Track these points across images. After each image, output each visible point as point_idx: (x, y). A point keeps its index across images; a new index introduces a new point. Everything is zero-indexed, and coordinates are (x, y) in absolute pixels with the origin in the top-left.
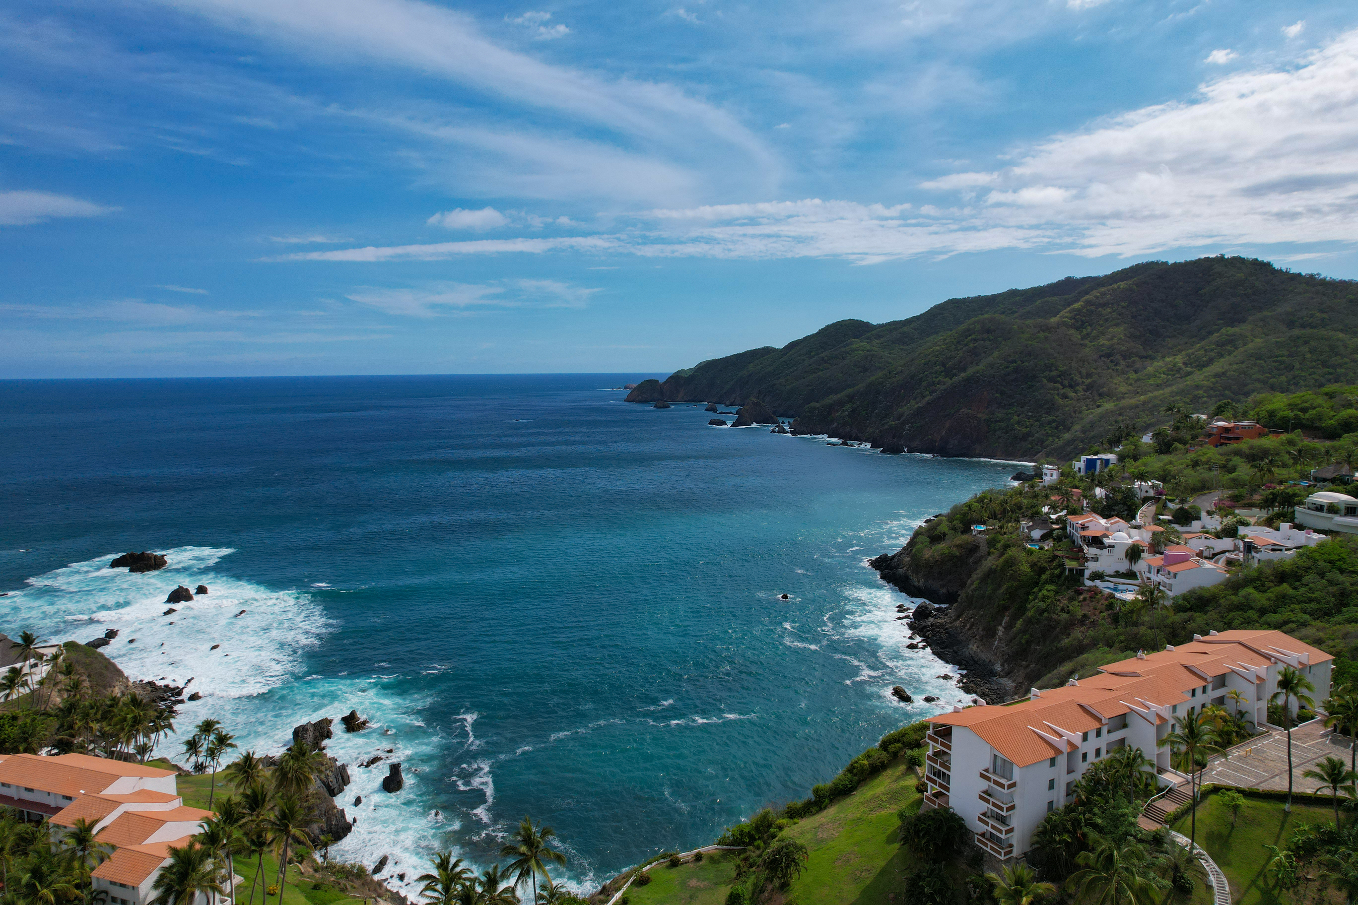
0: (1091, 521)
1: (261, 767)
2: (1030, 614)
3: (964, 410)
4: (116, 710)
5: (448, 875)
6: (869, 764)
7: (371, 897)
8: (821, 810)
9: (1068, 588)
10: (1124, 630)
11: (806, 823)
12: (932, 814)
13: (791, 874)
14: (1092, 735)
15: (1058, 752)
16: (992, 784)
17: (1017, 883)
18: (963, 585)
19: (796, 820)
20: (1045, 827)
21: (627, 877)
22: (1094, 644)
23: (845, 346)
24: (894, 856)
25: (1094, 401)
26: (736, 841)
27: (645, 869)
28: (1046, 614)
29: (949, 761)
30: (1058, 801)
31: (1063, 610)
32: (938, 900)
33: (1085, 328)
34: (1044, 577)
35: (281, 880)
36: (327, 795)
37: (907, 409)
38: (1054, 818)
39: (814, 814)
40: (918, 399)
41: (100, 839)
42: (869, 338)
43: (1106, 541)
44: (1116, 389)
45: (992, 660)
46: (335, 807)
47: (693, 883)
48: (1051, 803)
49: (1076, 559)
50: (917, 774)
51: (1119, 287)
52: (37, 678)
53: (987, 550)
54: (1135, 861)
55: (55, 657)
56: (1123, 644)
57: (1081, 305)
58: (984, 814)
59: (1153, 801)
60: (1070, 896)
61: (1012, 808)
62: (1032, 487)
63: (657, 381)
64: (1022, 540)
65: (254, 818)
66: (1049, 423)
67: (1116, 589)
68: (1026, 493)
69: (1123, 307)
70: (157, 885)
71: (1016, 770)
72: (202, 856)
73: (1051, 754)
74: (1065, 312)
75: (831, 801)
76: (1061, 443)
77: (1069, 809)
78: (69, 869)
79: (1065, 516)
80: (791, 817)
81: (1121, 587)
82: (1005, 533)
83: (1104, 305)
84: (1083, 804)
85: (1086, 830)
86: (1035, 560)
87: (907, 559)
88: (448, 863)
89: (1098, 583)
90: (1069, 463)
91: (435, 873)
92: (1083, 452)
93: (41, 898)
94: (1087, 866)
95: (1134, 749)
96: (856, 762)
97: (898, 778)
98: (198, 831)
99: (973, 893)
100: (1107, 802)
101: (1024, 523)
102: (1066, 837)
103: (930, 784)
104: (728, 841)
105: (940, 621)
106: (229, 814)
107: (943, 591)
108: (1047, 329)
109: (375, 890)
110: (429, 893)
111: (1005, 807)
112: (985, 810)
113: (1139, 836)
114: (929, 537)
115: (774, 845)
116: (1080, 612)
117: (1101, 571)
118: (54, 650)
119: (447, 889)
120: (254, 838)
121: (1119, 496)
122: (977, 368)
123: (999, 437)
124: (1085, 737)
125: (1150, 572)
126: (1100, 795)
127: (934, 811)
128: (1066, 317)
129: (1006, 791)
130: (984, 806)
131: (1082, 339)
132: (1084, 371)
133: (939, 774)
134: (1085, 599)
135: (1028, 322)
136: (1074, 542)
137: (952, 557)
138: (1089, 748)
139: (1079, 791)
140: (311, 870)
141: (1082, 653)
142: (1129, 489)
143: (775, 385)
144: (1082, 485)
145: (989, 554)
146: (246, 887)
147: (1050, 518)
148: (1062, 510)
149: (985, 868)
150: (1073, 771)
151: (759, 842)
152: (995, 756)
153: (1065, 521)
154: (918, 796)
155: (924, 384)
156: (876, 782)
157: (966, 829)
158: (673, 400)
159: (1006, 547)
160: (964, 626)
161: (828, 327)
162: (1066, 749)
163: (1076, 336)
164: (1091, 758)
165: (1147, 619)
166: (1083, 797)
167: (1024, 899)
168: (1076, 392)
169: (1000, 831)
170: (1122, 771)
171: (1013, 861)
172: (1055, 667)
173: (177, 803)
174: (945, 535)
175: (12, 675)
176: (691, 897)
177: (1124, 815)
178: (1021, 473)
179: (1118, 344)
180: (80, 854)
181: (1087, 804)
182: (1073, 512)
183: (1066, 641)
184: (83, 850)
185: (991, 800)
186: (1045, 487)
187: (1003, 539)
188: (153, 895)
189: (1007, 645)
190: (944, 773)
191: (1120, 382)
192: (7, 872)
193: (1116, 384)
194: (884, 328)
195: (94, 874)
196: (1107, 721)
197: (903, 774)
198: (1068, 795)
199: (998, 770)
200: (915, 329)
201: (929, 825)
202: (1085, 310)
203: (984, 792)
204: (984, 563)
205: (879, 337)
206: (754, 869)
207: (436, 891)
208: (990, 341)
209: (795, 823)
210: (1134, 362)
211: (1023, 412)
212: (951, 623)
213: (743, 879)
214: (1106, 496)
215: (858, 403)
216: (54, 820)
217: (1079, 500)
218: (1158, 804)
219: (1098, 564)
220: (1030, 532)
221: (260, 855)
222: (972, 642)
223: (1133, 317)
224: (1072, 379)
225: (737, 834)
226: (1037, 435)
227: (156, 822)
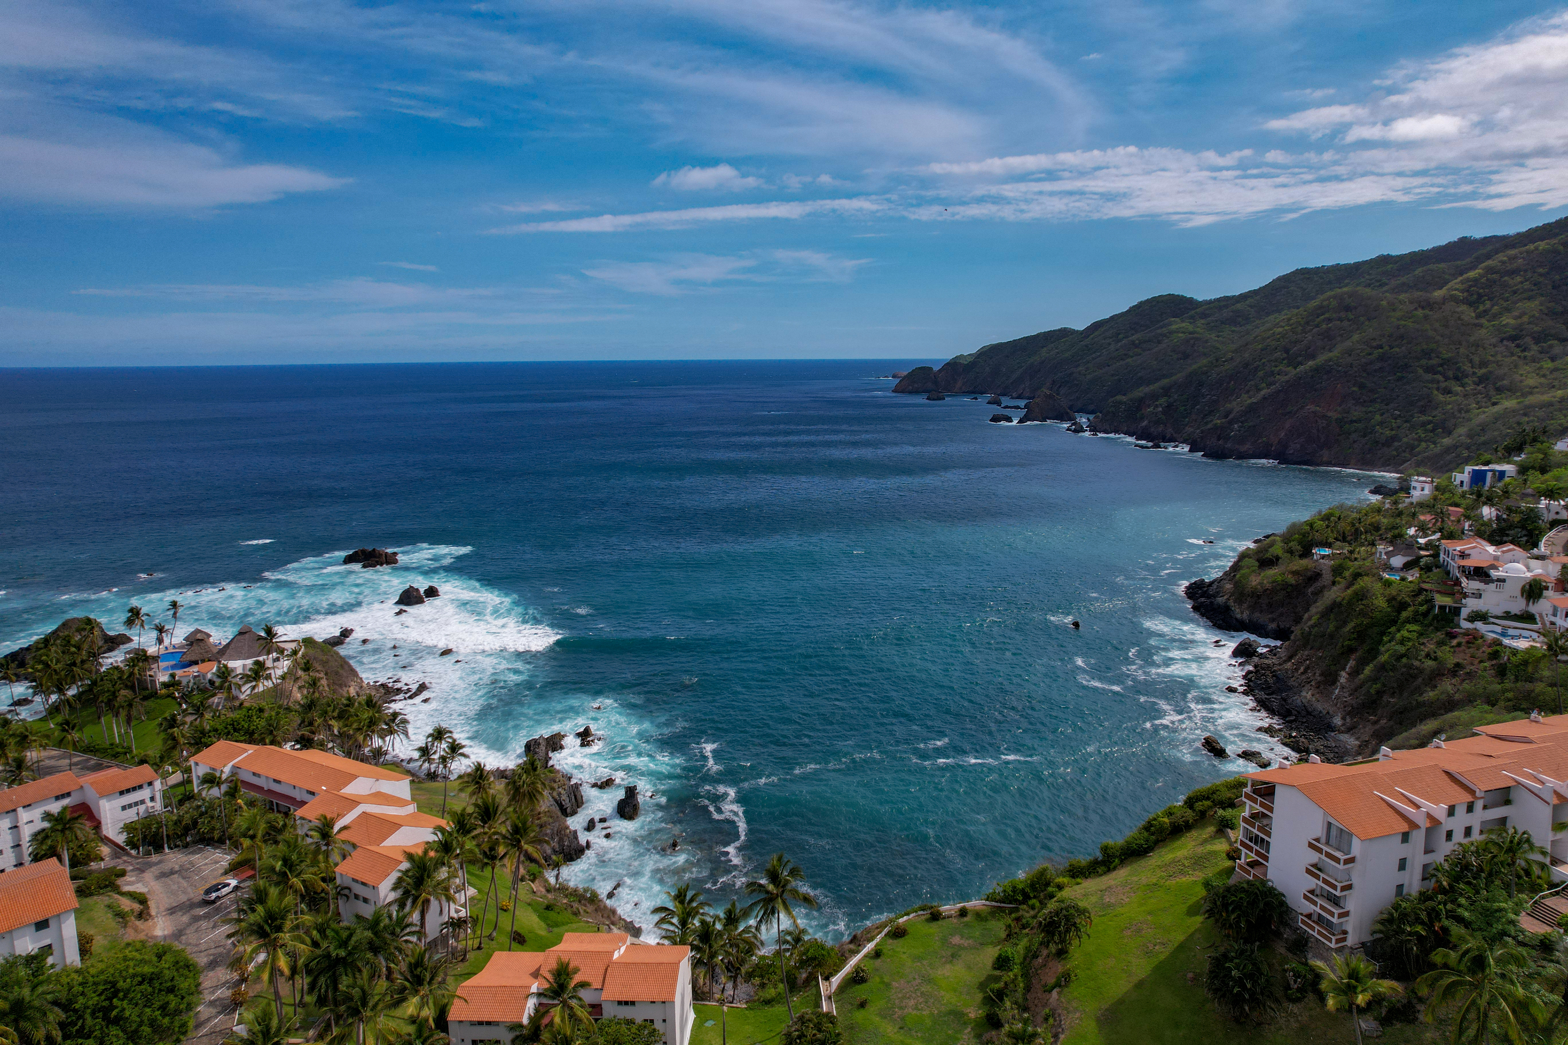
0: (1474, 547)
1: (492, 779)
2: (1383, 658)
3: (1311, 407)
4: (352, 710)
5: (685, 909)
6: (1171, 823)
7: (604, 924)
8: (1109, 870)
9: (1437, 629)
10: (1512, 685)
11: (1091, 885)
12: (1245, 885)
13: (1071, 940)
14: (1461, 811)
15: (1414, 825)
16: (1323, 857)
17: (1350, 977)
18: (1298, 620)
19: (1079, 880)
20: (1392, 915)
21: (880, 927)
22: (1470, 700)
23: (1161, 327)
24: (1196, 931)
25: (1488, 397)
26: (1007, 898)
27: (901, 920)
28: (1404, 660)
29: (1269, 825)
30: (1410, 885)
31: (1428, 655)
32: (1249, 986)
33: (1483, 303)
34: (1404, 614)
35: (513, 897)
36: (559, 813)
37: (1237, 405)
38: (1404, 905)
39: (1101, 875)
40: (1251, 393)
41: (343, 836)
42: (1192, 317)
43: (1494, 573)
44: (1521, 382)
45: (1331, 712)
46: (567, 828)
47: (956, 940)
48: (1400, 887)
49: (1451, 594)
50: (1228, 839)
51: (1536, 249)
52: (279, 672)
53: (1332, 578)
54: (1514, 968)
55: (295, 652)
56: (1510, 703)
57: (1479, 274)
58: (1312, 892)
59: (1543, 897)
60: (1420, 1000)
61: (1349, 887)
62: (1395, 503)
63: (930, 369)
64: (1377, 568)
65: (486, 830)
66: (1424, 424)
67: (1504, 635)
68: (1387, 510)
69: (1541, 275)
70: (394, 888)
71: (1356, 842)
72: (436, 864)
73: (1404, 827)
74: (1456, 283)
75: (1122, 862)
76: (1438, 449)
77: (1424, 897)
78: (315, 863)
79: (1439, 540)
80: (1073, 877)
81: (1511, 632)
82: (1356, 559)
83: (1513, 273)
84: (1444, 891)
85: (1446, 923)
86: (1394, 593)
87: (1229, 586)
88: (685, 896)
89: (1479, 625)
90: (1447, 475)
91: (671, 905)
92: (1467, 461)
93: (291, 887)
94: (1446, 966)
95: (1520, 832)
96: (1155, 819)
97: (1205, 842)
98: (432, 838)
99: (1292, 982)
100: (1477, 892)
101: (1381, 547)
102: (1419, 928)
103: (1244, 850)
104: (998, 897)
105: (1266, 661)
106: (463, 825)
107: (1273, 626)
108: (1429, 305)
109: (609, 917)
110: (665, 926)
111: (1339, 885)
112: (1313, 887)
113: (1521, 938)
114: (1258, 560)
115: (1052, 905)
116: (1451, 660)
117: (1484, 610)
118: (293, 645)
119: (684, 923)
120: (487, 850)
121: (1516, 518)
122: (1331, 354)
123: (1354, 442)
124: (1451, 811)
125: (1555, 615)
126: (1469, 883)
127: (1248, 882)
128: (1456, 290)
129: (1341, 867)
130: (1312, 883)
131: (1478, 317)
132: (1476, 359)
133: (1256, 840)
134: (1459, 645)
135: (1403, 297)
136: (1448, 573)
137: (1285, 585)
138: (1458, 823)
139: (1440, 875)
140: (543, 890)
141: (1451, 711)
142: (1532, 510)
143: (1071, 374)
144: (1464, 502)
145: (1334, 583)
146: (480, 900)
147: (1417, 542)
148: (1434, 533)
149: (1310, 956)
150: (1433, 851)
151: (1034, 901)
152: (1329, 824)
153: (1438, 546)
154: (1228, 863)
155: (1261, 374)
156: (1177, 844)
157: (1288, 907)
158: (949, 391)
159: (1357, 576)
160: (1297, 670)
161: (1141, 304)
162: (1424, 823)
163: (1468, 313)
164: (1458, 837)
165: (1546, 673)
166: (1445, 883)
167: (1360, 997)
168: (1463, 385)
169: (1332, 914)
170: (1502, 857)
171: (1347, 951)
172: (1413, 725)
173: (411, 808)
174: (1278, 558)
175: (256, 667)
176: (953, 956)
177: (1500, 910)
178: (1381, 486)
179: (1529, 323)
180: (324, 848)
181: (1450, 893)
182: (1451, 536)
183: (1430, 695)
184: (327, 844)
185: (1322, 875)
186: (1412, 503)
187: (1353, 566)
188: (392, 896)
189: (1351, 695)
190: (1263, 840)
191: (1528, 373)
192: (260, 859)
193: (1522, 375)
194: (1212, 305)
195: (337, 870)
196: (1482, 795)
197: (1211, 837)
198: (1424, 879)
199: (1333, 841)
200: (1251, 307)
201: (1241, 898)
202: (1483, 280)
203: (1312, 866)
204: (1326, 594)
205: (1204, 315)
206: (1027, 931)
207: (672, 924)
208: (1349, 320)
209: (1078, 884)
210: (1551, 346)
211: (1388, 411)
212: (1280, 664)
213: (1014, 941)
214: (1498, 517)
215: (1176, 397)
216: (299, 813)
217: (1459, 521)
218: (1548, 902)
219: (1481, 601)
220: (1389, 558)
221: (493, 868)
222: (1306, 688)
223: (1554, 288)
224: (1459, 369)
225: (1009, 890)
226: (1405, 440)
227: (392, 826)
